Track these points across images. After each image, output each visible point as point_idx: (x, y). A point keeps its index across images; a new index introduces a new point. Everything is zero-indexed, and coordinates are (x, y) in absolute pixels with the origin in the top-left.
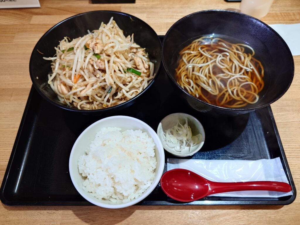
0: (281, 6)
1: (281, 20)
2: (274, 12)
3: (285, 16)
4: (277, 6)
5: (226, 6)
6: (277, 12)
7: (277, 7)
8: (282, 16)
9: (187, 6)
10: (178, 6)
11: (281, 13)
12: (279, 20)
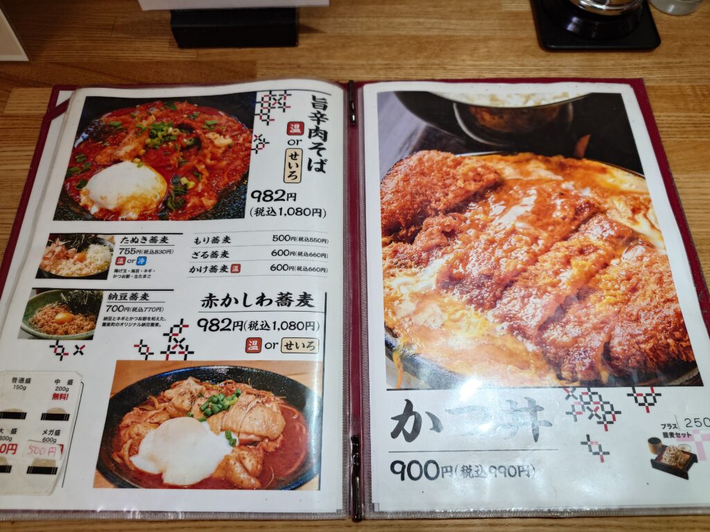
0: (695, 66)
1: (694, 110)
2: (674, 83)
3: (704, 95)
4: (682, 64)
5: (543, 63)
6: (684, 84)
7: (682, 67)
8: (696, 95)
9: (437, 61)
10: (413, 62)
11: (693, 87)
12: (689, 110)
